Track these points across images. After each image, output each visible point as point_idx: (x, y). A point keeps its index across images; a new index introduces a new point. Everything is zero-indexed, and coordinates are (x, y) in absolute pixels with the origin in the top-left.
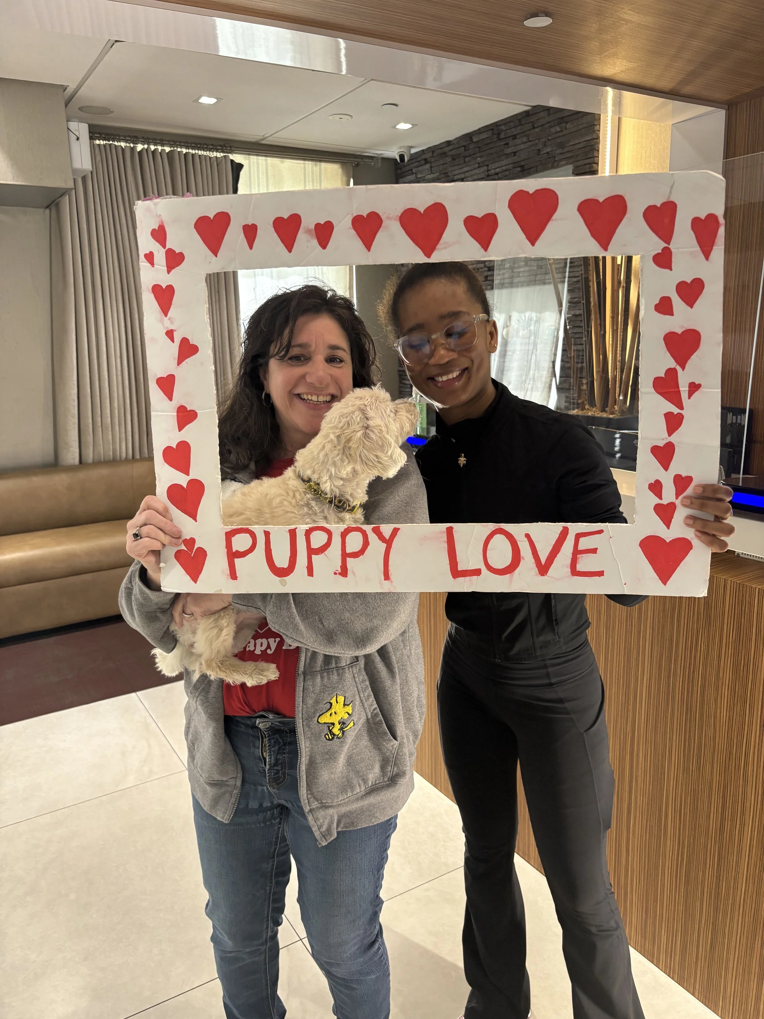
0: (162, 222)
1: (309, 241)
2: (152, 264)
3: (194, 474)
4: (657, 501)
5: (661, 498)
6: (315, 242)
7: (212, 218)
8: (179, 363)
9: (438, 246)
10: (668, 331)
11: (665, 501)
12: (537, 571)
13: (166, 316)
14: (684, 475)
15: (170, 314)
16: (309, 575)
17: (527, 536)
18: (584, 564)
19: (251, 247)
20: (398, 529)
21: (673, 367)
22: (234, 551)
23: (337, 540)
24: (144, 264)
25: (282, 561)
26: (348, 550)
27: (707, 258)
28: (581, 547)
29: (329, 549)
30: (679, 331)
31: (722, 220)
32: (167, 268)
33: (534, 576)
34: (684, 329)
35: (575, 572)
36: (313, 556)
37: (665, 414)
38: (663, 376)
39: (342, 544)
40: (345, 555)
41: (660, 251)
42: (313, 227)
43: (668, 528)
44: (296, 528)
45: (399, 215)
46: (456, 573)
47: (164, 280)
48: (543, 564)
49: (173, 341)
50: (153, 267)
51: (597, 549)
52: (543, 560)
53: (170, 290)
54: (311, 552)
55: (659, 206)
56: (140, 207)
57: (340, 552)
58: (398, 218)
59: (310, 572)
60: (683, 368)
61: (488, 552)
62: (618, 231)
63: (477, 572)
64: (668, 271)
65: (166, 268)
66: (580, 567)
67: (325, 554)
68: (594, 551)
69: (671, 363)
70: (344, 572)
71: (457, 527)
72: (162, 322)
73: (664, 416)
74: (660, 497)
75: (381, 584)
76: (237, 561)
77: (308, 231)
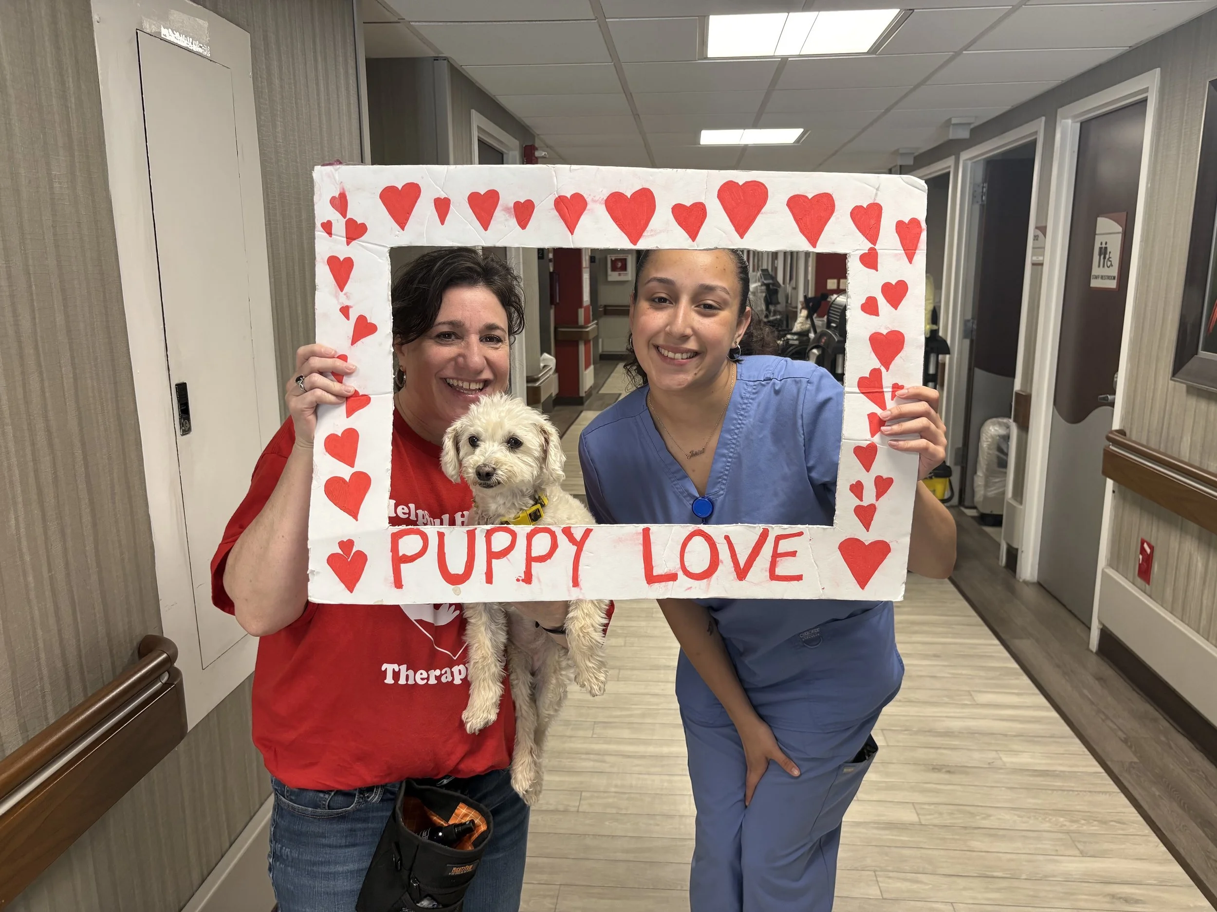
0: (343, 189)
1: (506, 220)
2: (330, 234)
3: (360, 466)
4: (857, 502)
5: (861, 500)
6: (513, 222)
7: (400, 188)
8: (354, 341)
9: (645, 234)
10: (874, 331)
11: (865, 503)
12: (736, 576)
13: (342, 290)
14: (885, 476)
15: (347, 288)
16: (487, 582)
17: (727, 538)
18: (785, 567)
19: (442, 222)
20: (591, 530)
21: (877, 367)
22: (401, 554)
23: (521, 542)
24: (320, 233)
25: (456, 566)
26: (534, 554)
27: (910, 262)
28: (781, 550)
29: (512, 552)
30: (885, 332)
31: (924, 225)
32: (347, 238)
33: (733, 580)
34: (889, 330)
35: (773, 577)
36: (494, 561)
37: (868, 415)
38: (868, 376)
39: (527, 547)
40: (530, 560)
41: (867, 252)
42: (512, 205)
43: (868, 531)
44: (476, 529)
45: (605, 198)
46: (651, 578)
47: (342, 251)
48: (742, 567)
49: (347, 317)
50: (331, 237)
51: (796, 551)
52: (742, 562)
53: (348, 264)
54: (492, 555)
55: (865, 206)
56: (320, 173)
57: (525, 556)
58: (603, 202)
59: (489, 579)
60: (887, 369)
61: (686, 555)
62: (827, 228)
63: (673, 577)
64: (874, 271)
65: (345, 239)
66: (779, 571)
67: (507, 558)
68: (793, 554)
69: (876, 363)
70: (528, 578)
71: (654, 528)
72: (337, 297)
73: (867, 417)
74: (860, 497)
75: (569, 591)
76: (404, 567)
77: (507, 209)
